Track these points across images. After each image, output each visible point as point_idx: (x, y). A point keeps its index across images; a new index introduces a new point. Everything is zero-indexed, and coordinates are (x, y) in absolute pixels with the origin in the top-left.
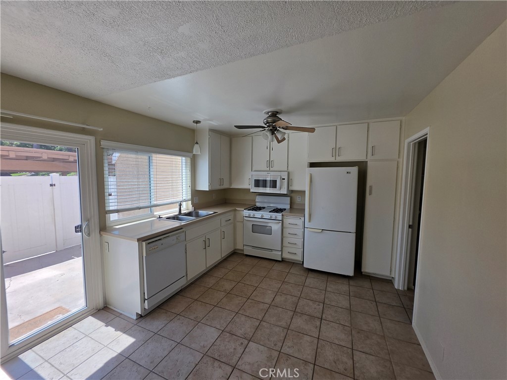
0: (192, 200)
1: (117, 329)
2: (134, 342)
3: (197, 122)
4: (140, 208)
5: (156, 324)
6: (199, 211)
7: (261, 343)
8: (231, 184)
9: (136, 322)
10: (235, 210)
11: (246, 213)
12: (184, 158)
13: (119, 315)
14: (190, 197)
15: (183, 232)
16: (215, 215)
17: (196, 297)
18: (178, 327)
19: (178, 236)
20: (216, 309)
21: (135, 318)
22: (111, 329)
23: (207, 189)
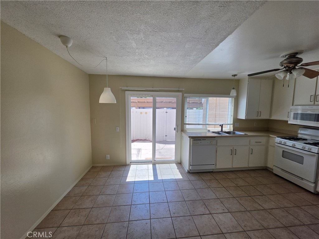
0: (234, 124)
1: (179, 172)
2: (182, 179)
3: (235, 75)
4: (199, 124)
5: (192, 178)
6: (236, 132)
7: (236, 218)
8: (270, 115)
9: (186, 173)
10: (269, 136)
11: (278, 140)
12: (230, 99)
13: (183, 168)
14: (232, 123)
15: (215, 140)
16: (245, 136)
17: (217, 178)
18: (199, 184)
19: (211, 141)
20: (224, 189)
21: (187, 171)
22: (178, 171)
23: (244, 118)
